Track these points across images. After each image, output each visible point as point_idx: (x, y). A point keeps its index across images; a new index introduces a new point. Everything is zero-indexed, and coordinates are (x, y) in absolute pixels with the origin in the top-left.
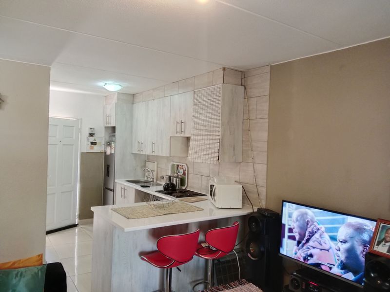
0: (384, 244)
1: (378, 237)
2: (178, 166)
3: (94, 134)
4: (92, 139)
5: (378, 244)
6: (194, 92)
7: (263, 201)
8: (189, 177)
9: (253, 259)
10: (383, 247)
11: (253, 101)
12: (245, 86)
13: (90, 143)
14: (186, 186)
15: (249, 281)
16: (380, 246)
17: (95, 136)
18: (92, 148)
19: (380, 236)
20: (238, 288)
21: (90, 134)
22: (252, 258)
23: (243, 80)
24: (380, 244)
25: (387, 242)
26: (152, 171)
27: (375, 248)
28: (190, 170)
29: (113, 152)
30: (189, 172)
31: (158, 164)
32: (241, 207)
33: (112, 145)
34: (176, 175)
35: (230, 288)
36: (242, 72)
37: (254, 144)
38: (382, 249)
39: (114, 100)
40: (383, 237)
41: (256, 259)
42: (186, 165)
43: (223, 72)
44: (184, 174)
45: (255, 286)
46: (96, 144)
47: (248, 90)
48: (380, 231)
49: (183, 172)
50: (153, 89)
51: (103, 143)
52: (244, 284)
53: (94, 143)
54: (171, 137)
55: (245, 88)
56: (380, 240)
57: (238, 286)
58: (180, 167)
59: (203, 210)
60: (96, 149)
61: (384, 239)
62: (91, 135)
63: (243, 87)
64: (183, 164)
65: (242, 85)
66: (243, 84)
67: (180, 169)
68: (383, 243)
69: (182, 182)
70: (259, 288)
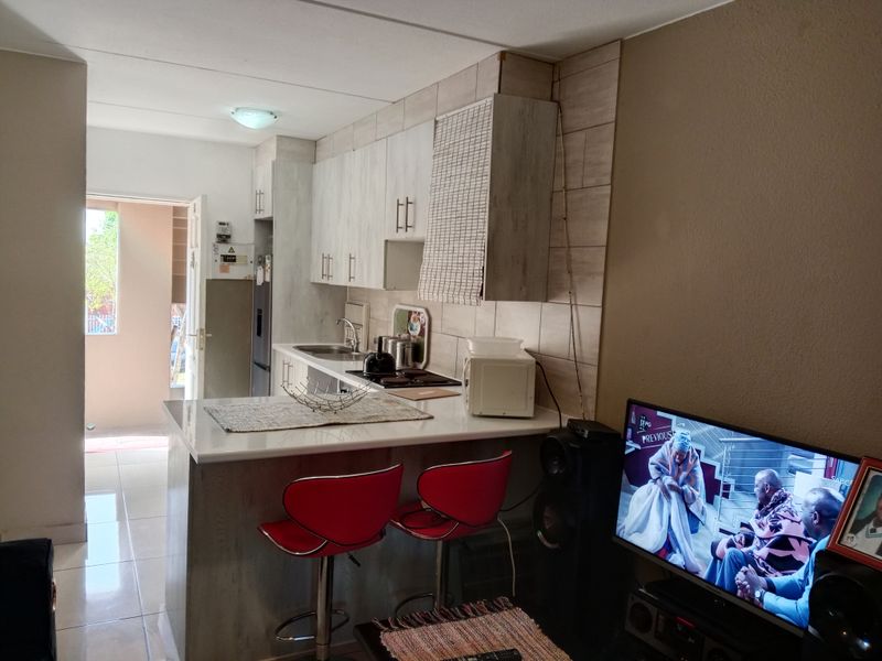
0: (873, 531)
1: (857, 508)
2: (410, 313)
3: (228, 237)
4: (224, 249)
5: (855, 530)
6: (436, 122)
7: (589, 400)
8: (433, 340)
9: (549, 545)
10: (867, 536)
11: (577, 140)
12: (559, 103)
13: (219, 258)
14: (425, 361)
15: (517, 602)
16: (861, 534)
17: (233, 239)
18: (224, 270)
19: (862, 504)
20: (481, 618)
21: (219, 236)
22: (545, 543)
23: (557, 85)
24: (863, 526)
25: (880, 523)
26: (358, 326)
27: (845, 537)
28: (434, 322)
29: (268, 279)
30: (433, 329)
31: (369, 310)
32: (530, 413)
33: (267, 261)
34: (404, 336)
35: (459, 618)
36: (553, 64)
37: (575, 254)
38: (864, 543)
39: (270, 155)
40: (872, 508)
41: (555, 546)
42: (427, 311)
43: (498, 63)
44: (422, 333)
45: (526, 616)
46: (234, 261)
47: (568, 113)
48: (865, 491)
49: (419, 329)
50: (354, 124)
51: (252, 257)
52: (501, 610)
53: (229, 259)
54: (386, 241)
55: (560, 107)
56: (862, 517)
57: (483, 614)
58: (413, 316)
59: (431, 418)
60: (236, 272)
61: (875, 514)
62: (224, 238)
63: (556, 104)
64: (419, 310)
65: (552, 100)
66: (556, 97)
67: (414, 319)
68: (871, 526)
69: (417, 351)
70: (537, 622)
